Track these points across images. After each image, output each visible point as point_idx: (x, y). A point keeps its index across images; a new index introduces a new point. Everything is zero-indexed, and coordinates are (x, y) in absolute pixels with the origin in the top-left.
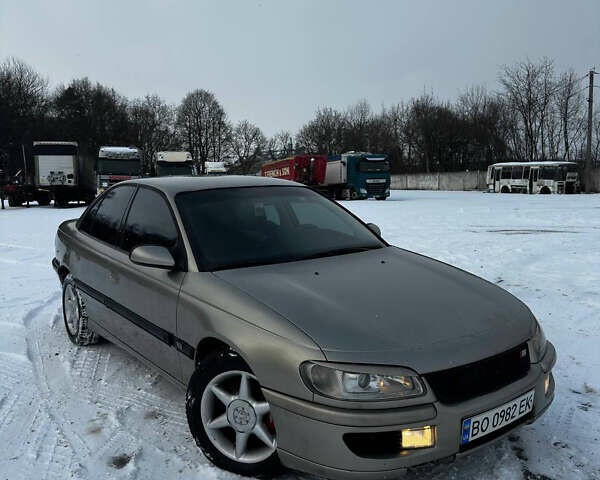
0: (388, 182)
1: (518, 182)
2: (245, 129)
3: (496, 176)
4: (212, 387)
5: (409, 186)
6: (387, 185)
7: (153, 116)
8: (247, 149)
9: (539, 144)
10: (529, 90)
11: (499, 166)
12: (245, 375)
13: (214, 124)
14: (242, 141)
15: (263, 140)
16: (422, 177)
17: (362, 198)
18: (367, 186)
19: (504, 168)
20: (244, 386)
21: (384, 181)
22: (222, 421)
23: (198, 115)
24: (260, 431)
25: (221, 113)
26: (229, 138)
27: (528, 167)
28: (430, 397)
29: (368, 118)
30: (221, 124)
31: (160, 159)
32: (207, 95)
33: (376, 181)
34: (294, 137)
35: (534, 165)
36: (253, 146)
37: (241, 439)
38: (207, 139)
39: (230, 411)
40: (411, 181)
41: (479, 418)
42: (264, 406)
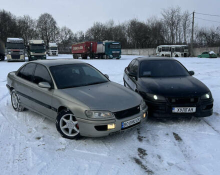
0: (121, 52)
1: (167, 53)
2: (65, 29)
3: (160, 50)
4: (63, 118)
5: (129, 53)
6: (120, 54)
7: (27, 24)
8: (66, 37)
9: (175, 38)
10: (172, 18)
11: (161, 46)
12: (71, 115)
13: (52, 27)
14: (64, 34)
15: (72, 34)
16: (133, 50)
17: (110, 58)
18: (112, 54)
19: (163, 47)
20: (71, 118)
21: (119, 52)
22: (65, 127)
23: (45, 23)
24: (75, 128)
25: (55, 23)
26: (58, 33)
27: (171, 47)
28: (114, 117)
29: (113, 26)
30: (55, 27)
31: (31, 43)
32: (49, 15)
33: (116, 52)
34: (84, 33)
35: (173, 46)
36: (68, 36)
37: (70, 131)
38: (49, 33)
39: (67, 124)
40: (129, 51)
41: (126, 122)
42: (76, 122)
